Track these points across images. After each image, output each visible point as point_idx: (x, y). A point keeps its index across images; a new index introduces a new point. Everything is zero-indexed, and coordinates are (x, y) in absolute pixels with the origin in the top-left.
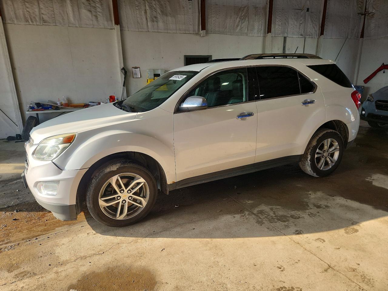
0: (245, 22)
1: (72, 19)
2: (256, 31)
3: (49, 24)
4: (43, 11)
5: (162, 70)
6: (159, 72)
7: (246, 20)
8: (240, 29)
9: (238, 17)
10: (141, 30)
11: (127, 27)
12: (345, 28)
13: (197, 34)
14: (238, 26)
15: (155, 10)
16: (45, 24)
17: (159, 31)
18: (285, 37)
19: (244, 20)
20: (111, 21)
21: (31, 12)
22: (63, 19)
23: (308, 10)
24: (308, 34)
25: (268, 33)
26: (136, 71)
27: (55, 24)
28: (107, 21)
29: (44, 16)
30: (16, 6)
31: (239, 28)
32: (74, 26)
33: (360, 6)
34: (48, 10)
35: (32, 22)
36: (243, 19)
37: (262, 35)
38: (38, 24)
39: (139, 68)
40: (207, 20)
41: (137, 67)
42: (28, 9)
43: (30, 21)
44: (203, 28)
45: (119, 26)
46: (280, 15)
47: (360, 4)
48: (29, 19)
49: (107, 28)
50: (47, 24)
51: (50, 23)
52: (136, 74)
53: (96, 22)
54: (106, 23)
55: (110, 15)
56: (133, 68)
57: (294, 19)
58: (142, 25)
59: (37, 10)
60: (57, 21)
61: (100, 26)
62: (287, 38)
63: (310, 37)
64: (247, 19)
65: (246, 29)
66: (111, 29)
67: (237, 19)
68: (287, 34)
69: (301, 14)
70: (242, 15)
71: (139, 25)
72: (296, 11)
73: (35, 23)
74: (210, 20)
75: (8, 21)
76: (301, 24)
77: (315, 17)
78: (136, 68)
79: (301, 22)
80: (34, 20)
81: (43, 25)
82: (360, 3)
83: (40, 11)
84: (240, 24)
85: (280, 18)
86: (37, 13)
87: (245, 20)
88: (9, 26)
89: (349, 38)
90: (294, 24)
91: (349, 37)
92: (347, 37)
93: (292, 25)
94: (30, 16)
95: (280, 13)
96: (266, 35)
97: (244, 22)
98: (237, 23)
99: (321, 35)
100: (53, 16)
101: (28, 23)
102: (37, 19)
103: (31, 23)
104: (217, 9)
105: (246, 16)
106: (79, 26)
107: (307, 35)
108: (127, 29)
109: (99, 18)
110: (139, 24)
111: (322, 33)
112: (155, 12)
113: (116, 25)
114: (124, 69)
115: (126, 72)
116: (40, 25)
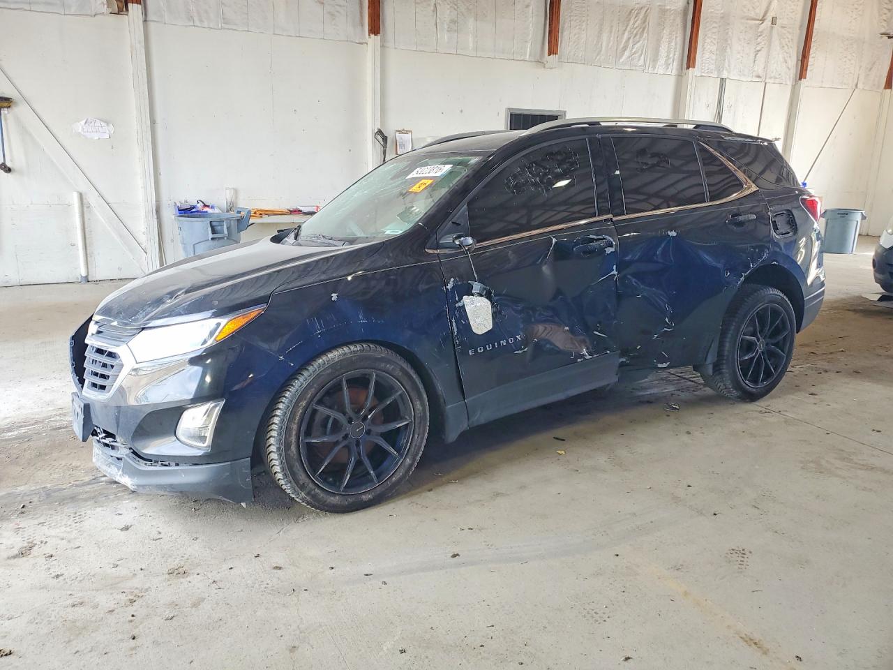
0: (641, 42)
1: (281, 17)
2: (662, 61)
3: (234, 27)
7: (644, 37)
8: (629, 57)
9: (625, 30)
10: (421, 49)
11: (393, 40)
12: (852, 64)
13: (540, 62)
14: (625, 49)
15: (456, 7)
16: (226, 26)
17: (459, 52)
18: (722, 79)
19: (638, 37)
20: (362, 25)
22: (264, 17)
23: (774, 22)
24: (772, 75)
25: (688, 67)
26: (402, 138)
27: (246, 28)
28: (354, 26)
29: (225, 9)
31: (627, 54)
32: (286, 33)
33: (884, 17)
35: (201, 21)
36: (636, 35)
37: (674, 72)
38: (211, 26)
39: (411, 131)
40: (562, 33)
43: (196, 18)
44: (553, 50)
45: (379, 36)
46: (715, 30)
47: (885, 14)
48: (195, 14)
49: (352, 42)
50: (230, 27)
51: (235, 24)
52: (403, 146)
53: (330, 26)
54: (350, 29)
55: (361, 13)
56: (397, 131)
57: (745, 39)
58: (425, 37)
60: (250, 22)
61: (338, 36)
62: (727, 80)
63: (777, 81)
64: (645, 35)
65: (643, 55)
66: (361, 44)
67: (624, 34)
68: (729, 72)
69: (760, 30)
70: (635, 26)
71: (418, 37)
72: (749, 21)
73: (206, 24)
74: (566, 33)
75: (153, 17)
76: (758, 51)
77: (788, 38)
78: (406, 132)
79: (758, 49)
80: (204, 16)
81: (222, 29)
82: (886, 11)
84: (631, 45)
85: (714, 37)
86: (213, 3)
87: (641, 37)
88: (152, 26)
89: (861, 88)
90: (743, 50)
91: (860, 86)
92: (856, 85)
93: (739, 53)
95: (715, 25)
96: (684, 71)
97: (639, 42)
98: (624, 41)
99: (800, 79)
100: (245, 10)
101: (191, 23)
102: (212, 15)
103: (197, 23)
104: (584, 9)
105: (643, 30)
106: (295, 34)
107: (770, 78)
108: (393, 46)
109: (337, 19)
110: (419, 35)
111: (802, 74)
112: (455, 9)
113: (372, 36)
114: (380, 132)
115: (385, 139)
116: (216, 27)
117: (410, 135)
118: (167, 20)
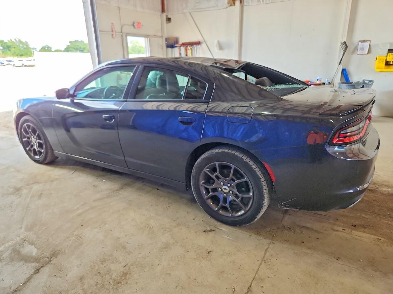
26: (363, 45)
41: (367, 41)
52: (362, 49)
56: (360, 41)
75: (245, 4)
78: (364, 41)
81: (271, 3)
88: (245, 8)
101: (259, 3)
103: (262, 2)
114: (345, 43)
115: (346, 47)
116: (269, 2)
117: (369, 43)
118: (250, 4)
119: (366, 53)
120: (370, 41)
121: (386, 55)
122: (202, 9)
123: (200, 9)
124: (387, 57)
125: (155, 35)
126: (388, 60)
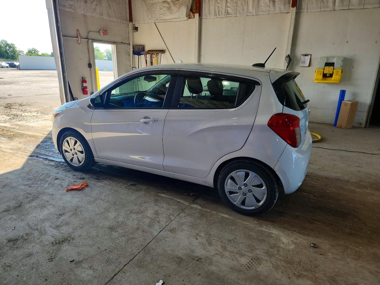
1: (250, 8)
3: (231, 16)
4: (229, 5)
5: (338, 57)
6: (334, 61)
10: (324, 10)
11: (306, 8)
17: (350, 7)
20: (289, 4)
21: (220, 6)
22: (243, 9)
26: (305, 59)
27: (235, 16)
28: (285, 5)
29: (228, 9)
30: (211, 3)
32: (252, 14)
34: (233, 2)
35: (219, 15)
41: (308, 55)
42: (218, 5)
43: (218, 15)
45: (295, 8)
48: (218, 13)
49: (283, 13)
50: (229, 16)
51: (232, 14)
52: (304, 62)
53: (272, 7)
54: (282, 7)
56: (302, 55)
58: (327, 3)
59: (224, 4)
60: (237, 12)
61: (276, 11)
66: (287, 13)
71: (322, 4)
73: (221, 16)
75: (204, 17)
78: (306, 55)
80: (220, 13)
81: (227, 17)
83: (226, 5)
86: (224, 7)
88: (204, 21)
94: (219, 10)
100: (236, 8)
101: (216, 17)
102: (223, 12)
103: (218, 17)
106: (255, 14)
108: (306, 11)
109: (276, 3)
110: (323, 2)
113: (292, 8)
114: (289, 55)
115: (290, 60)
116: (224, 17)
117: (310, 56)
118: (208, 17)
119: (307, 65)
120: (311, 55)
121: (323, 68)
122: (166, 20)
123: (164, 20)
124: (324, 69)
125: (122, 43)
126: (325, 72)
